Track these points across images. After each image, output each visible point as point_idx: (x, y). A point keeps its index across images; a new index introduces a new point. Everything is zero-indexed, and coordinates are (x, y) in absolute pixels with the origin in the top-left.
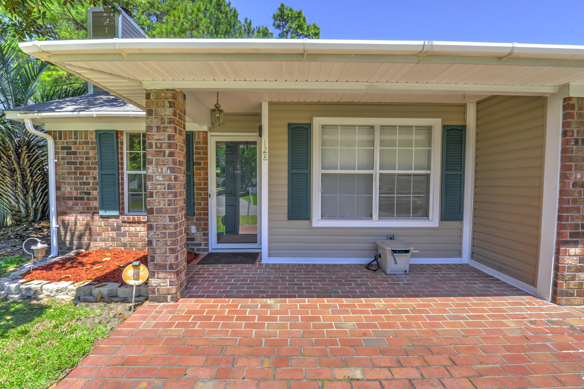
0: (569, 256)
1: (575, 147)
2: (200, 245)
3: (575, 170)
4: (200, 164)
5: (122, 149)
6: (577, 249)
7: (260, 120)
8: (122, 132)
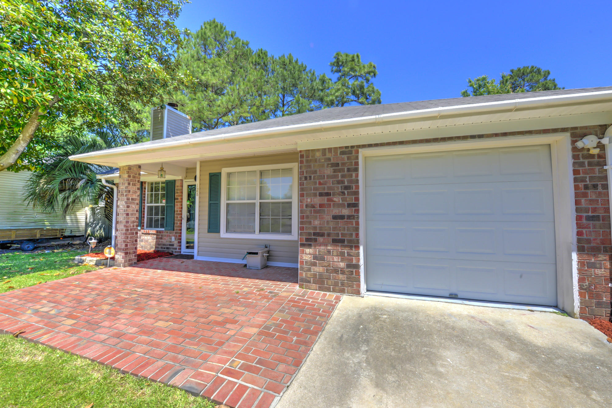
0: (306, 254)
1: (305, 182)
2: (176, 249)
3: (306, 196)
4: (178, 199)
5: (145, 191)
6: (311, 250)
7: (196, 172)
8: (145, 183)
